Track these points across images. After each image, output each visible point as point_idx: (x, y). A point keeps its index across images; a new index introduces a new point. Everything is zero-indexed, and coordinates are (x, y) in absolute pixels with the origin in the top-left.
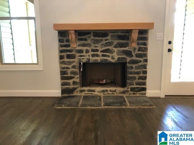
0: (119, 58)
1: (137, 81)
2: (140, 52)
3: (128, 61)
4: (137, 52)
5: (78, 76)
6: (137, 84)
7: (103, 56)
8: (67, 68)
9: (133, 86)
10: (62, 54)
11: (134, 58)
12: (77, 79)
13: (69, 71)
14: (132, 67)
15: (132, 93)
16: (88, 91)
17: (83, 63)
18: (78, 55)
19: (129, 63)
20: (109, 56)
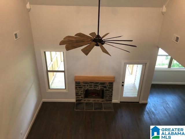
0: (101, 89)
1: (108, 97)
2: (110, 87)
3: (105, 89)
4: (108, 87)
5: (83, 95)
6: (108, 98)
7: (94, 87)
8: (79, 92)
9: (106, 99)
10: (77, 87)
11: (107, 89)
12: (83, 96)
13: (79, 93)
14: (106, 92)
15: (106, 101)
16: (87, 100)
17: (86, 90)
18: (83, 87)
19: (105, 90)
20: (97, 88)
